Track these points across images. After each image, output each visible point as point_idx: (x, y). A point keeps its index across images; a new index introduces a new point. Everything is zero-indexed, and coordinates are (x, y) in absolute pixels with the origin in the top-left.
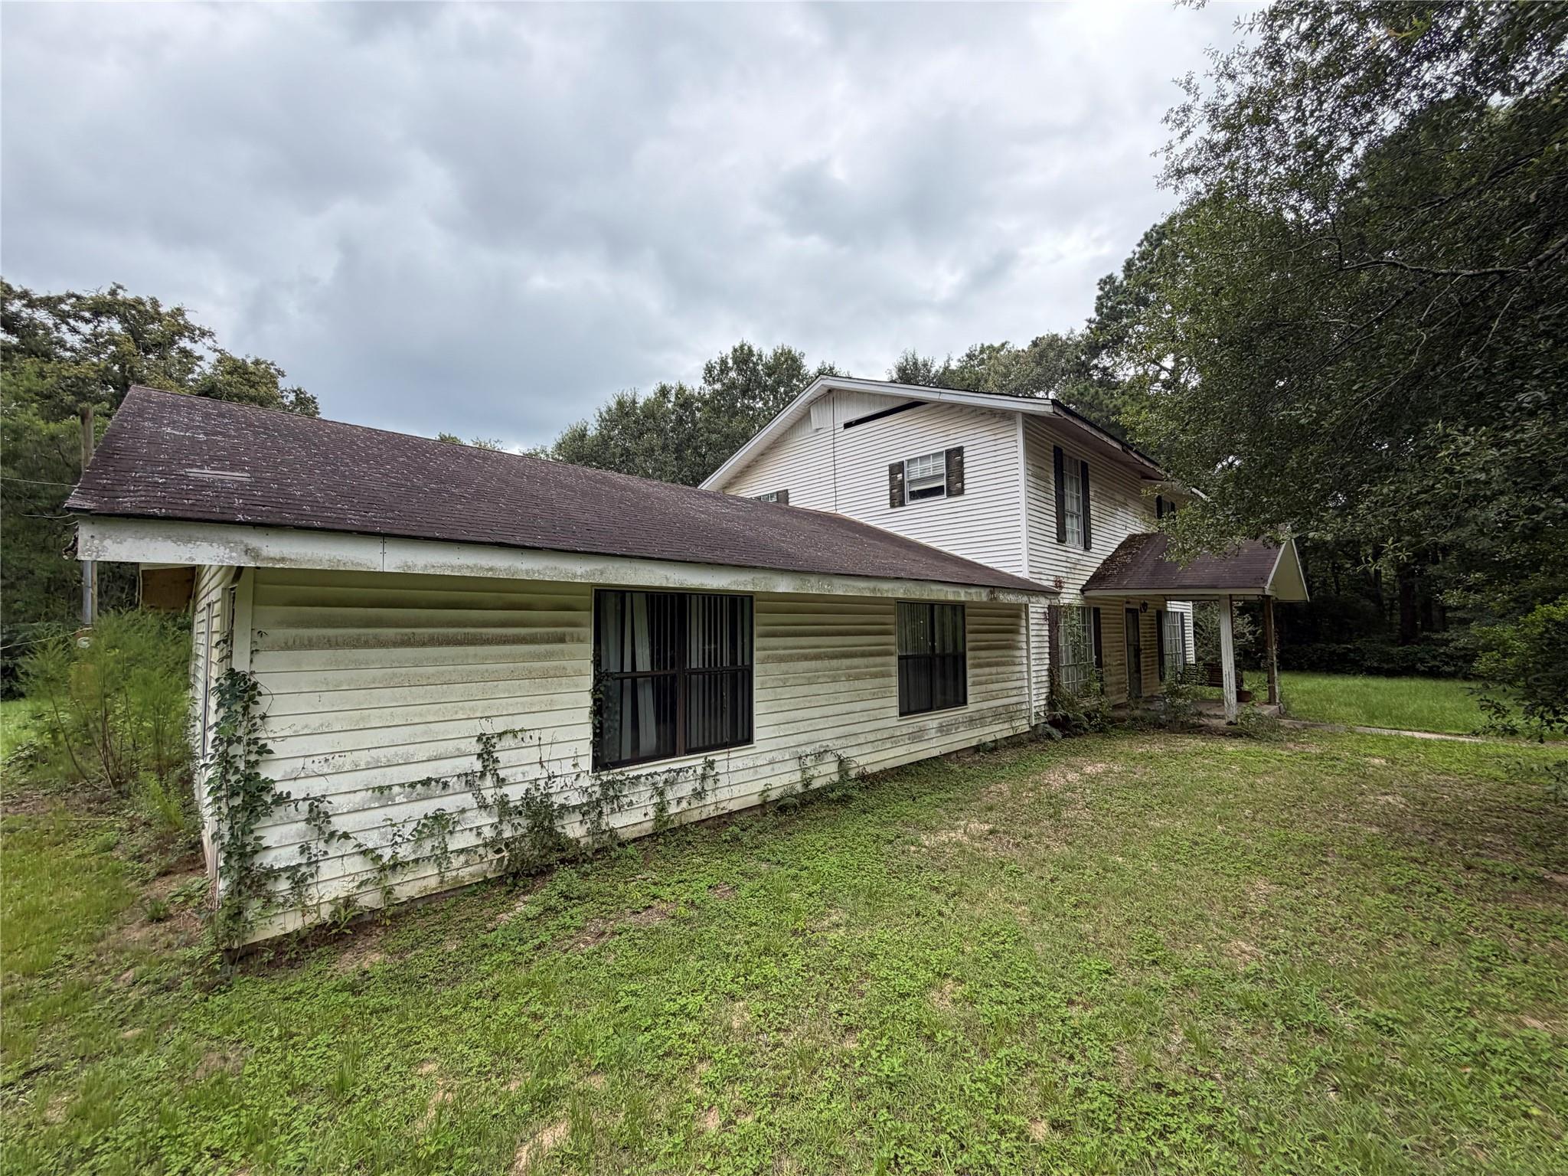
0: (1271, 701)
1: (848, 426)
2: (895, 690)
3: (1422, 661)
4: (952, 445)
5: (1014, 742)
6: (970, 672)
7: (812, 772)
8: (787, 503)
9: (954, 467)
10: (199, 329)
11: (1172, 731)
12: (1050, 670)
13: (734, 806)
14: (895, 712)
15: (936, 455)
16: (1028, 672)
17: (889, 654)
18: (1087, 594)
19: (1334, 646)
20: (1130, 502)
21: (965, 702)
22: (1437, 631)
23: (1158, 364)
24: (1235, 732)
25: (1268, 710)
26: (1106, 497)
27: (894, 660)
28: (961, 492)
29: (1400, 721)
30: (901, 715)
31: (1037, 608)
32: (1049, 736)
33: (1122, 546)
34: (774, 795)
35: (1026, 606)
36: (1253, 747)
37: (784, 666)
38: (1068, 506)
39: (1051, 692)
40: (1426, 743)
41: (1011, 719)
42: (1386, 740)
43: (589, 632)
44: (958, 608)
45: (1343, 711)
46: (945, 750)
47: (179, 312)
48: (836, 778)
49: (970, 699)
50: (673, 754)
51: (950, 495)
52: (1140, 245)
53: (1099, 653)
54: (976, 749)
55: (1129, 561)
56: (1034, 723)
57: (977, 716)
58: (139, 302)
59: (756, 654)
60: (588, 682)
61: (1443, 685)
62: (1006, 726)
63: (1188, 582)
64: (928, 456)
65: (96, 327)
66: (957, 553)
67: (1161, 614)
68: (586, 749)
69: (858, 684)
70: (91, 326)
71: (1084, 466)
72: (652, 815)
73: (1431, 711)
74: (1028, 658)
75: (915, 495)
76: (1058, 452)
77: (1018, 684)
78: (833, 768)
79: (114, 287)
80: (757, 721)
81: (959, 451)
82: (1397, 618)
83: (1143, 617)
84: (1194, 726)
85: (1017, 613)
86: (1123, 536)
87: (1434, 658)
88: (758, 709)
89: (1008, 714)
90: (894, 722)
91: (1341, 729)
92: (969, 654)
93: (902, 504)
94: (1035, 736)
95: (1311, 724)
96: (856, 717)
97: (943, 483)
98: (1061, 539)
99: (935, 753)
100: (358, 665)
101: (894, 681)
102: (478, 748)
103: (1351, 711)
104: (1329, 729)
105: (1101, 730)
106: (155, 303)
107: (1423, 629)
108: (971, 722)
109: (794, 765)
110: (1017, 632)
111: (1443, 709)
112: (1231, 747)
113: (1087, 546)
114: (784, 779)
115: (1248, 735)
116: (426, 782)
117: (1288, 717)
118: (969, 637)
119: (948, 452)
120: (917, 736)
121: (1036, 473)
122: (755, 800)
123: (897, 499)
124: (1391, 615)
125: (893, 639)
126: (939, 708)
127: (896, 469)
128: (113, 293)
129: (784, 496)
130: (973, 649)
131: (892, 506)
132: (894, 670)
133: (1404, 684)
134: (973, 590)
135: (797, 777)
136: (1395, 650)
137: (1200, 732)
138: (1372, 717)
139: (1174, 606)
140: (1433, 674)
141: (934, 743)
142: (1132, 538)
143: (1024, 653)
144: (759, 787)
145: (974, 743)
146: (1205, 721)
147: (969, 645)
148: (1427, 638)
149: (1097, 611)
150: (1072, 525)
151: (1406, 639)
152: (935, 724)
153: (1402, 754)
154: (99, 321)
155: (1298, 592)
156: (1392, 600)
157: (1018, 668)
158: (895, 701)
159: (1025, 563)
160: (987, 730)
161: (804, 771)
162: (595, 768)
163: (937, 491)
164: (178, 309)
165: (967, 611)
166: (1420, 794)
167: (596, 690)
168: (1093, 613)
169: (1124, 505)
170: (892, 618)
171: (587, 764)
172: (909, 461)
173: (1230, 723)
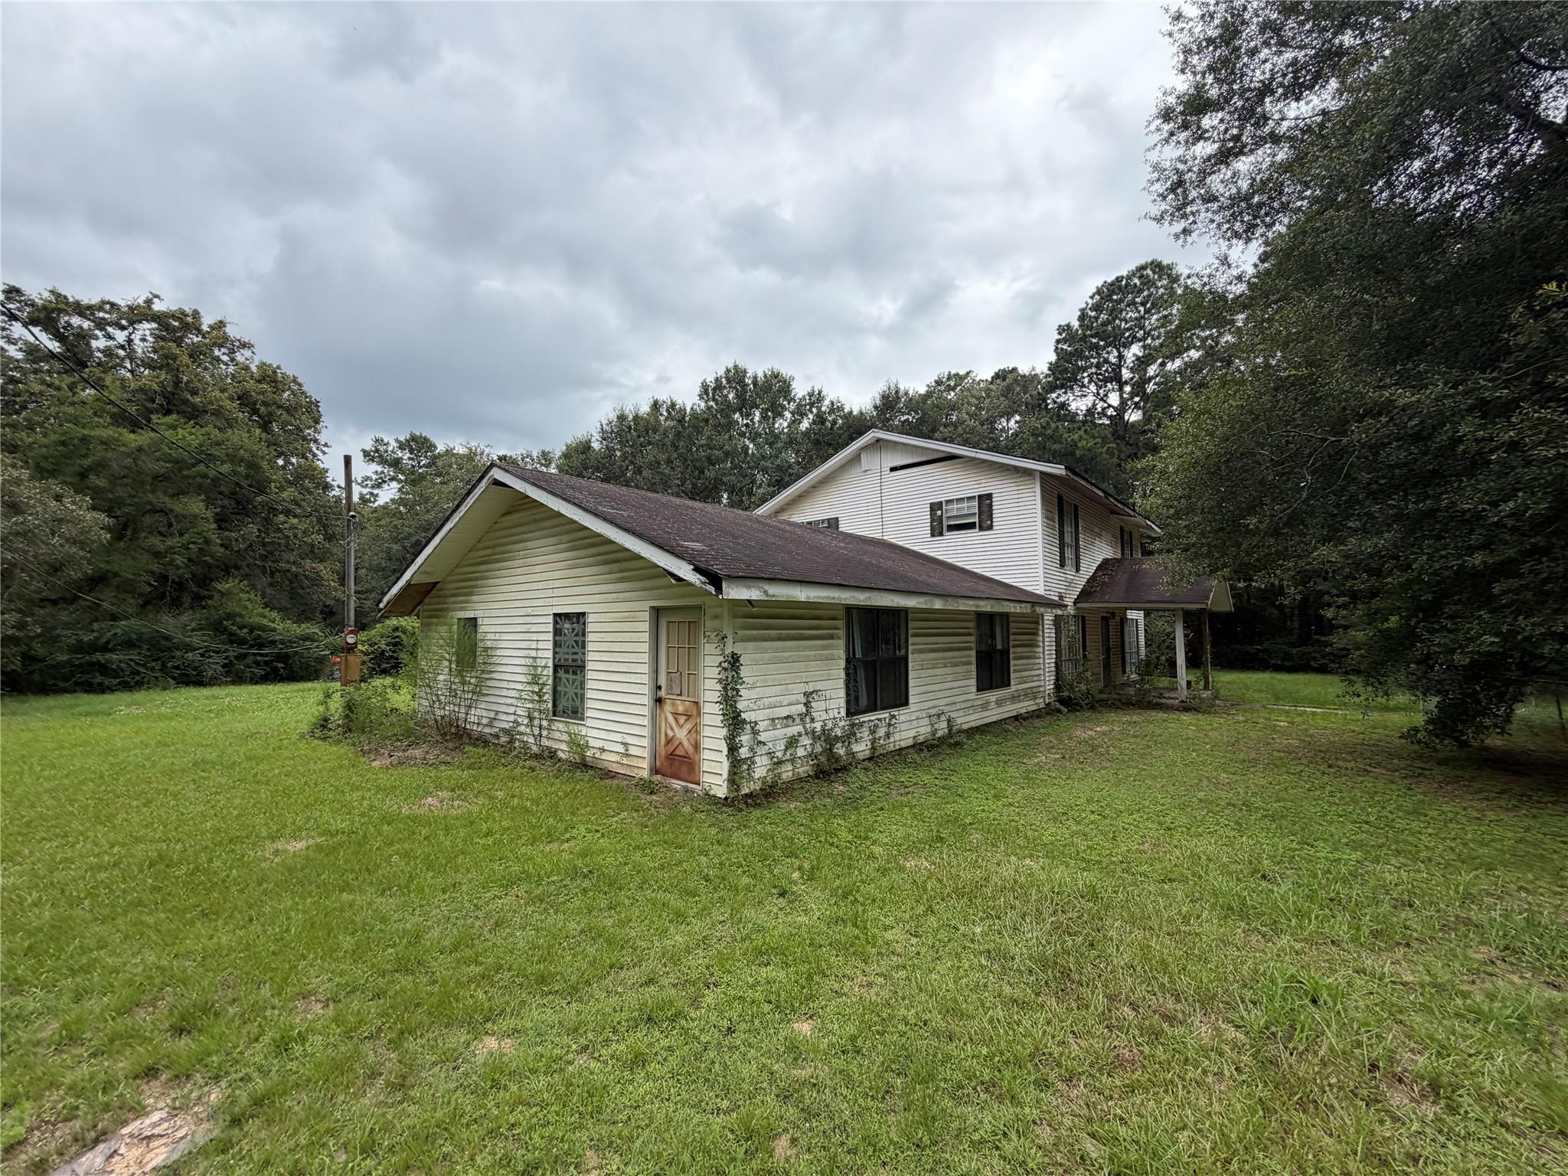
0: (1206, 687)
1: (893, 469)
2: (974, 674)
3: (1315, 659)
4: (983, 491)
5: (1037, 714)
6: (1012, 663)
7: (936, 726)
8: (838, 528)
9: (985, 509)
10: (239, 341)
11: (1140, 708)
12: (1056, 663)
13: (903, 744)
14: (974, 689)
15: (970, 499)
16: (1044, 664)
17: (970, 649)
18: (1078, 605)
19: (1248, 648)
20: (1104, 533)
21: (1009, 685)
22: (1325, 635)
23: (1105, 402)
24: (1186, 708)
25: (1206, 694)
26: (1089, 530)
27: (973, 653)
28: (990, 527)
29: (1296, 701)
30: (978, 690)
31: (1049, 618)
32: (1059, 711)
33: (1099, 568)
34: (921, 739)
35: (1043, 615)
36: (1200, 716)
37: (922, 656)
38: (1066, 540)
39: (1057, 679)
40: (1314, 713)
41: (1035, 698)
42: (1287, 712)
43: (842, 633)
44: (1005, 617)
45: (1256, 695)
46: (999, 717)
47: (221, 325)
48: (946, 731)
49: (1012, 682)
50: (876, 710)
51: (981, 529)
52: (1092, 297)
53: (1084, 649)
54: (1016, 718)
55: (1107, 580)
56: (1047, 701)
57: (1016, 694)
58: (184, 314)
59: (911, 648)
60: (842, 663)
61: (1329, 677)
62: (1032, 702)
63: (1153, 598)
64: (963, 499)
65: (130, 334)
66: (988, 574)
67: (1124, 620)
68: (842, 703)
69: (956, 669)
70: (126, 333)
71: (1076, 507)
72: (869, 747)
73: (1319, 694)
74: (1043, 653)
75: (951, 528)
76: (1060, 498)
77: (1037, 672)
78: (944, 725)
79: (151, 296)
80: (912, 691)
81: (989, 496)
82: (1296, 624)
83: (1112, 623)
84: (1157, 704)
85: (1036, 621)
86: (1099, 560)
87: (1324, 657)
88: (911, 683)
89: (1032, 694)
90: (973, 696)
91: (1258, 706)
92: (1012, 650)
93: (941, 534)
94: (1048, 711)
95: (1235, 704)
96: (955, 692)
97: (976, 519)
98: (1062, 565)
99: (994, 719)
100: (765, 651)
101: (974, 667)
102: (804, 700)
103: (1263, 695)
104: (1248, 706)
105: (1092, 708)
106: (196, 314)
107: (1317, 633)
108: (1014, 698)
109: (926, 721)
110: (1036, 634)
111: (1326, 693)
112: (1186, 717)
113: (1078, 570)
114: (923, 730)
115: (1195, 710)
116: (788, 717)
117: (1219, 699)
118: (1012, 637)
119: (980, 497)
120: (985, 707)
121: (1047, 516)
122: (910, 742)
123: (937, 530)
124: (1292, 621)
125: (972, 638)
126: (997, 687)
127: (935, 507)
128: (149, 302)
129: (833, 523)
130: (1014, 646)
131: (933, 535)
132: (974, 660)
133: (1300, 678)
134: (1023, 605)
135: (929, 729)
136: (1294, 651)
137: (1161, 709)
138: (1277, 698)
139: (1132, 615)
140: (1322, 670)
141: (994, 712)
142: (1106, 562)
143: (1041, 650)
144: (912, 733)
145: (1014, 713)
146: (1163, 701)
147: (1011, 643)
148: (1319, 641)
149: (1083, 618)
150: (1069, 554)
151: (1304, 640)
152: (993, 699)
153: (1299, 719)
154: (134, 329)
155: (1226, 605)
156: (1293, 608)
157: (1037, 661)
158: (973, 682)
159: (1042, 583)
160: (1021, 705)
161: (932, 725)
162: (847, 715)
163: (971, 526)
164: (221, 322)
165: (1011, 619)
166: (1307, 739)
167: (847, 669)
168: (1081, 619)
169: (1100, 535)
170: (972, 625)
171: (843, 713)
172: (947, 501)
173: (1182, 702)
